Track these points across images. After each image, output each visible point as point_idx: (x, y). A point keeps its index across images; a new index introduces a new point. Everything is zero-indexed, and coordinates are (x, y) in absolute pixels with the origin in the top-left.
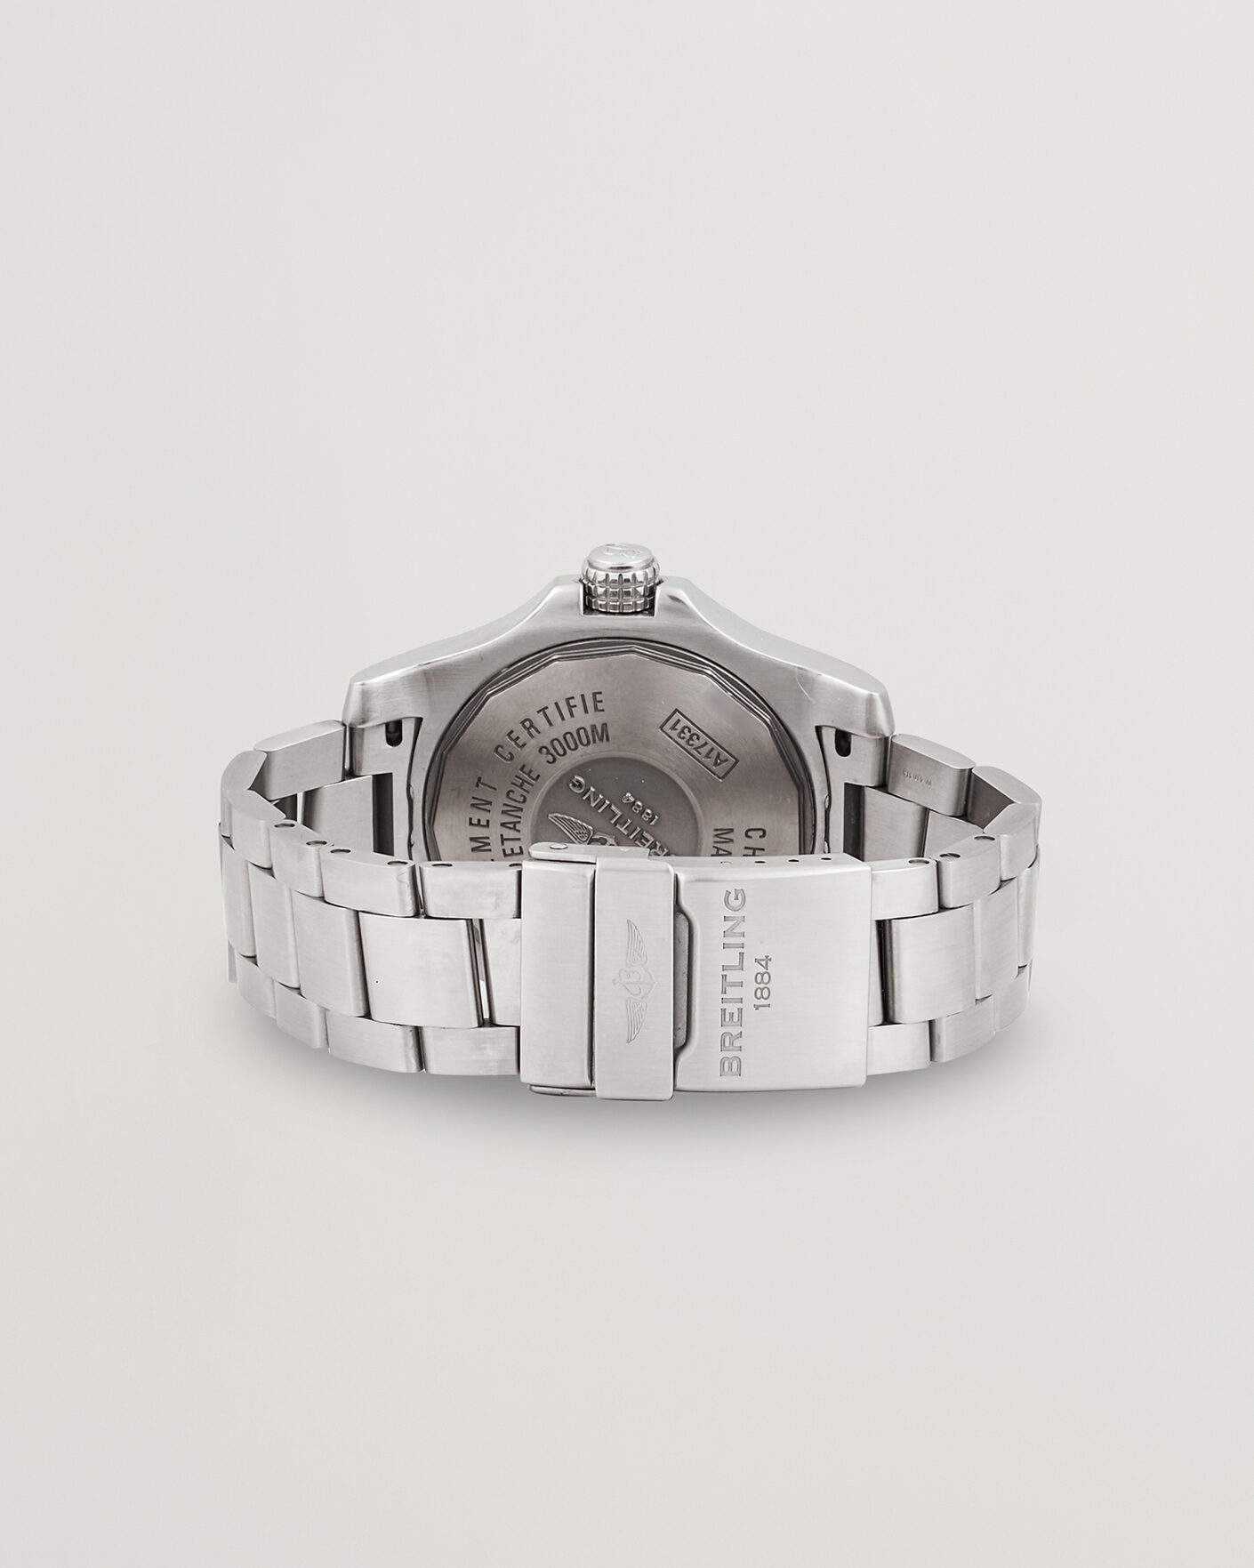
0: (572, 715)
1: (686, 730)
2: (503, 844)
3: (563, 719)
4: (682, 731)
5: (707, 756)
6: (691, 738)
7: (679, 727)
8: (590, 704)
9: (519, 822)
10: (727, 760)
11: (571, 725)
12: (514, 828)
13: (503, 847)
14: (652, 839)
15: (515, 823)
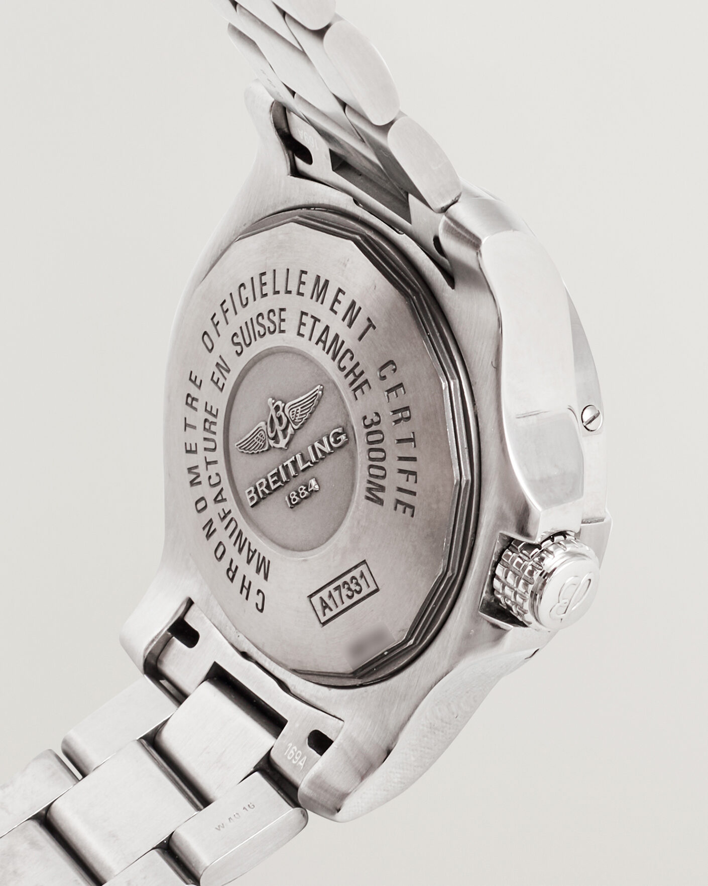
0: (401, 471)
1: (358, 588)
2: (312, 317)
3: (400, 459)
4: (357, 584)
5: (330, 596)
6: (349, 589)
7: (362, 582)
8: (406, 498)
9: (324, 349)
10: (324, 615)
11: (392, 464)
12: (319, 340)
13: (309, 316)
14: (273, 487)
15: (325, 343)
